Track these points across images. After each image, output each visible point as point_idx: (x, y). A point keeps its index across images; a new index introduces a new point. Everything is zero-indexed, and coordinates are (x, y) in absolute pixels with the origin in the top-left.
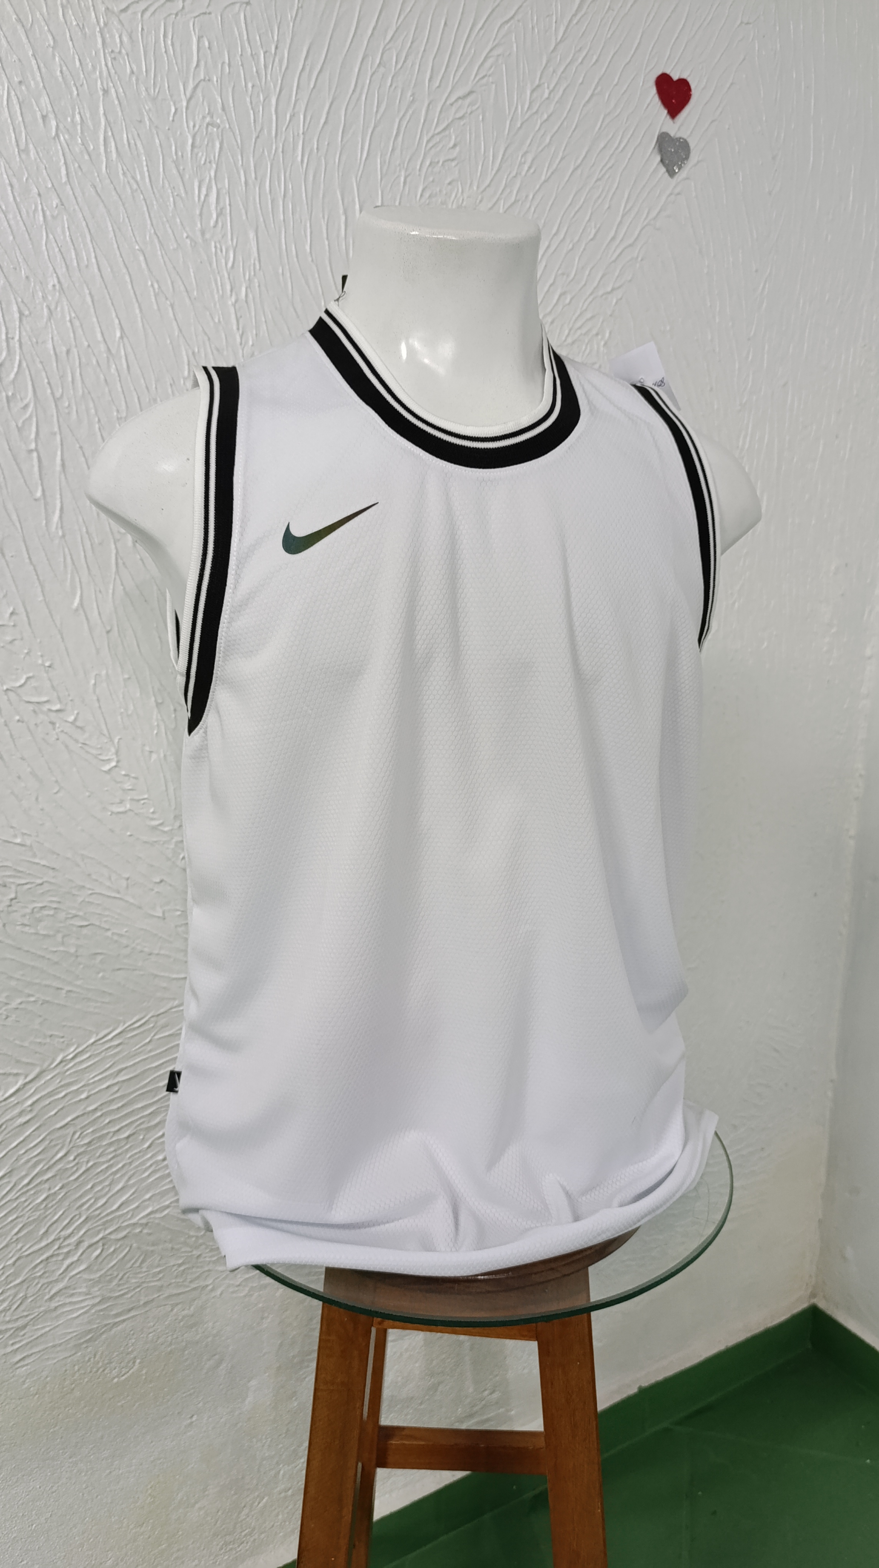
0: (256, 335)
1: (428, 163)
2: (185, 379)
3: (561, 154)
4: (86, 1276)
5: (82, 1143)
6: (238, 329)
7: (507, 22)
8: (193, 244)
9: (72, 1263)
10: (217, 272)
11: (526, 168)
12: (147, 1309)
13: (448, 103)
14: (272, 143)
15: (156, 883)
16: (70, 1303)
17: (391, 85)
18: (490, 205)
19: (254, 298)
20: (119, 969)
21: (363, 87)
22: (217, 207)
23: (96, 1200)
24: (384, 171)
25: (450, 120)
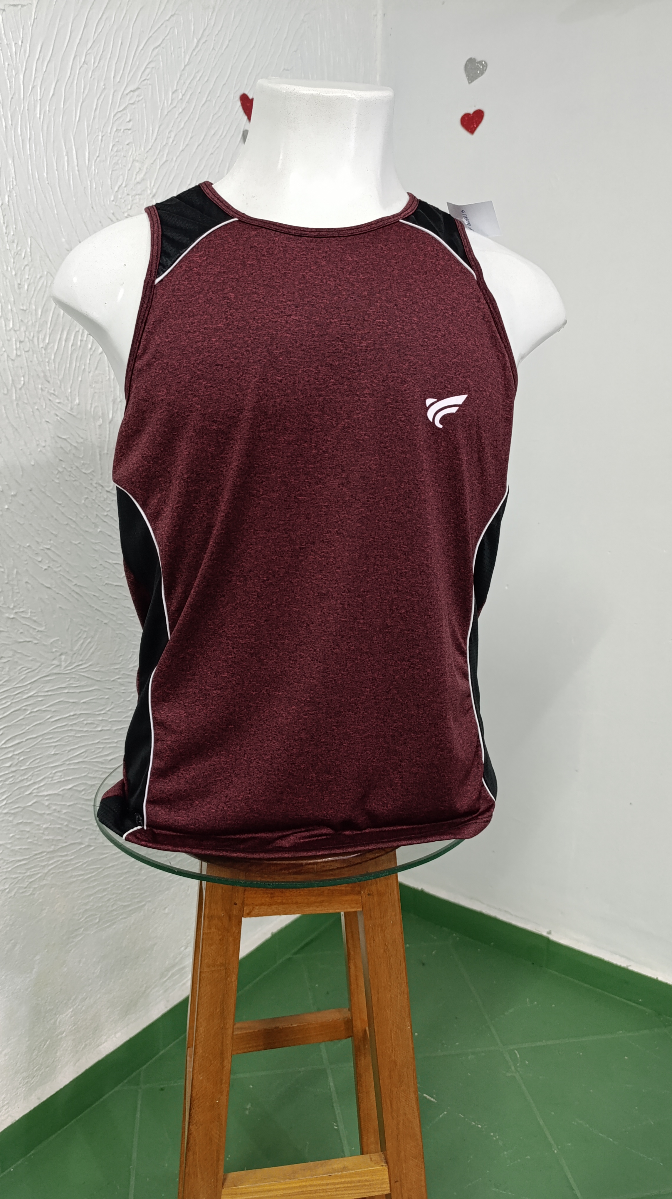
0: (15, 228)
1: (115, 130)
3: (190, 135)
6: (4, 223)
7: (157, 48)
11: (171, 141)
13: (125, 93)
14: (21, 104)
17: (91, 77)
18: (152, 162)
19: (13, 204)
21: (74, 76)
24: (89, 130)
25: (127, 104)
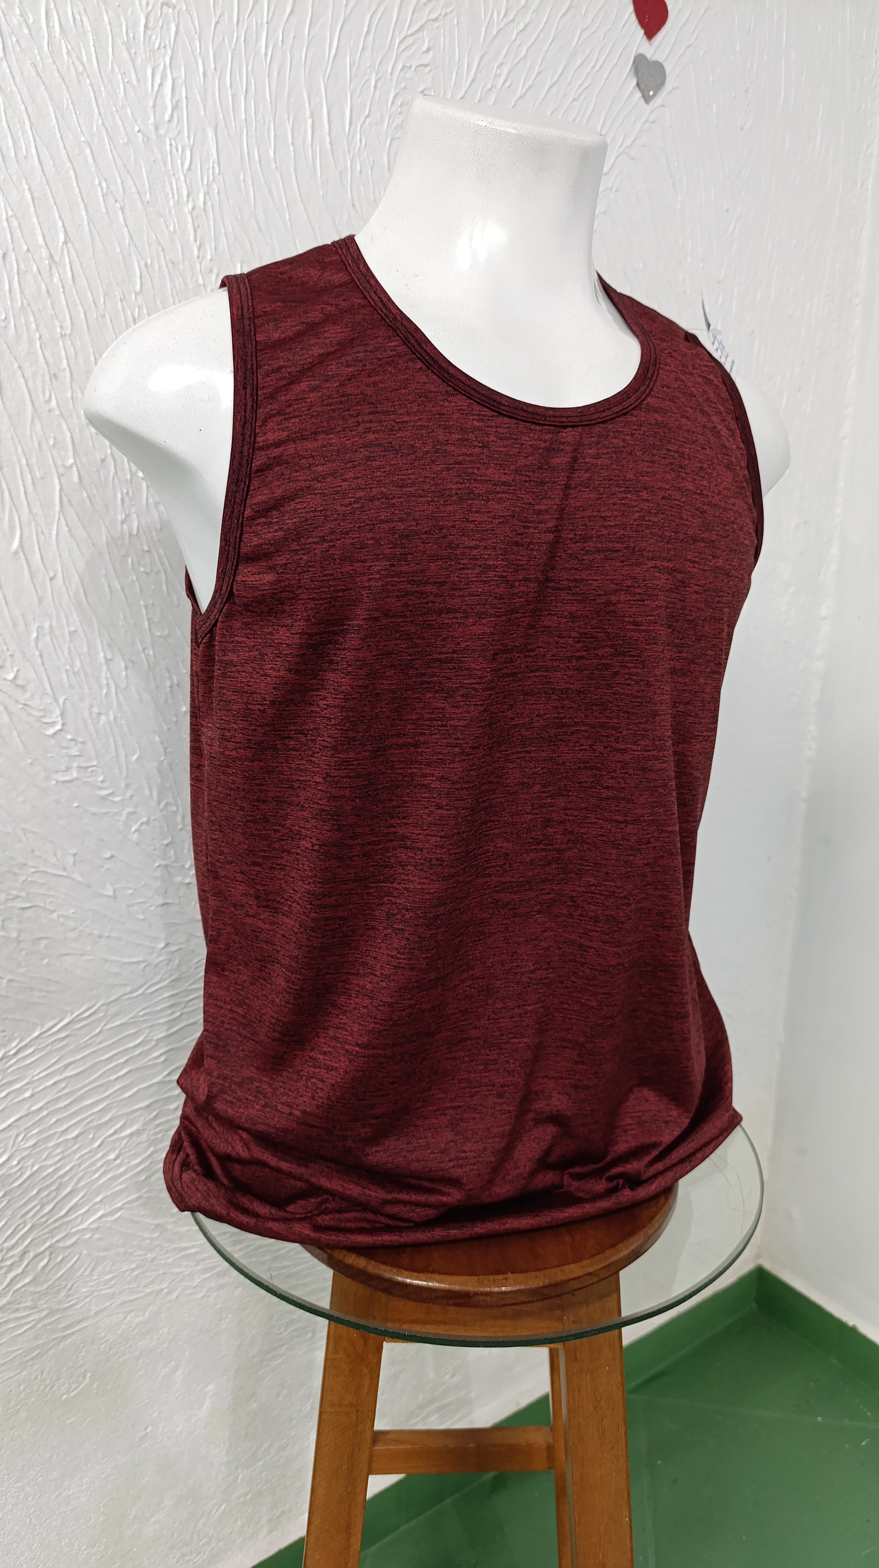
0: (215, 248)
1: (400, 67)
2: (136, 294)
3: (537, 69)
4: (31, 1289)
5: (27, 1145)
6: (195, 240)
8: (146, 140)
9: (16, 1276)
10: (172, 173)
11: (502, 81)
12: (98, 1319)
14: (233, 31)
15: (106, 859)
16: (16, 1319)
19: (212, 205)
20: (66, 955)
22: (172, 99)
23: (43, 1206)
24: (354, 72)
25: (424, 21)
